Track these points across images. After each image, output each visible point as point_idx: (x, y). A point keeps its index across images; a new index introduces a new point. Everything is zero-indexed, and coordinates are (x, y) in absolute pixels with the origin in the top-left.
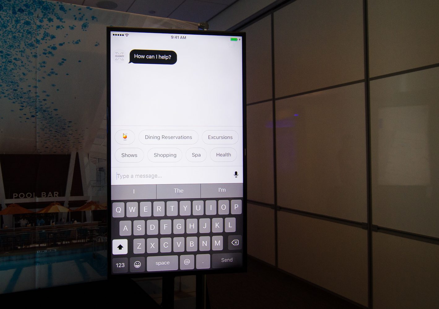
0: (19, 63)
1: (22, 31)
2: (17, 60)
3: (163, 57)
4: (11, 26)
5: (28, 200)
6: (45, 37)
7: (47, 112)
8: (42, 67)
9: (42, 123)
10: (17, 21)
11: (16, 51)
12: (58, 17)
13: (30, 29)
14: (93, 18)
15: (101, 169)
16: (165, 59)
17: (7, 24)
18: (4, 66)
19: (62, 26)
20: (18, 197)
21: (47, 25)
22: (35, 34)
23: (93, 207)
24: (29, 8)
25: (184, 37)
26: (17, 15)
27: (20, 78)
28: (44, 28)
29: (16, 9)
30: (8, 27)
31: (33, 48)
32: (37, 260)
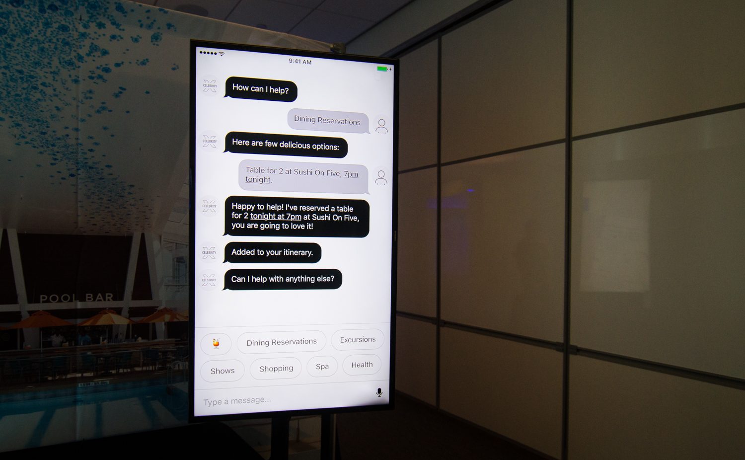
0: (49, 91)
1: (55, 40)
2: (46, 86)
3: (276, 91)
4: (36, 32)
5: (64, 306)
6: (92, 52)
7: (94, 170)
8: (87, 98)
9: (86, 186)
10: (47, 25)
11: (45, 72)
12: (113, 21)
13: (68, 37)
14: (169, 26)
15: (180, 260)
16: (279, 94)
17: (30, 28)
18: (24, 94)
19: (119, 36)
20: (48, 301)
21: (95, 33)
22: (77, 46)
23: (167, 318)
24: (66, 4)
25: (309, 61)
26: (47, 14)
27: (51, 115)
28: (90, 38)
29: (44, 4)
30: (31, 33)
31: (72, 68)
32: (79, 397)
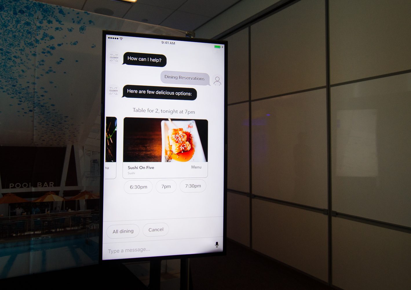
0: (18, 61)
1: (22, 31)
2: (17, 58)
3: (154, 60)
4: (11, 26)
5: (24, 190)
6: (44, 38)
7: (44, 107)
8: (41, 65)
9: (39, 117)
10: (18, 22)
11: (16, 50)
12: (57, 19)
13: (30, 29)
14: (90, 22)
15: (95, 161)
16: (155, 62)
17: (8, 24)
18: (3, 63)
19: (61, 28)
20: (14, 187)
21: (46, 26)
22: (35, 34)
23: (87, 197)
24: (29, 10)
25: (174, 43)
26: (18, 15)
27: (19, 75)
28: (43, 29)
29: (17, 10)
30: (8, 27)
31: (32, 47)
32: (32, 246)
